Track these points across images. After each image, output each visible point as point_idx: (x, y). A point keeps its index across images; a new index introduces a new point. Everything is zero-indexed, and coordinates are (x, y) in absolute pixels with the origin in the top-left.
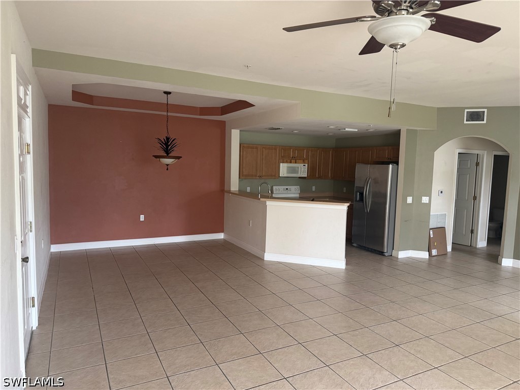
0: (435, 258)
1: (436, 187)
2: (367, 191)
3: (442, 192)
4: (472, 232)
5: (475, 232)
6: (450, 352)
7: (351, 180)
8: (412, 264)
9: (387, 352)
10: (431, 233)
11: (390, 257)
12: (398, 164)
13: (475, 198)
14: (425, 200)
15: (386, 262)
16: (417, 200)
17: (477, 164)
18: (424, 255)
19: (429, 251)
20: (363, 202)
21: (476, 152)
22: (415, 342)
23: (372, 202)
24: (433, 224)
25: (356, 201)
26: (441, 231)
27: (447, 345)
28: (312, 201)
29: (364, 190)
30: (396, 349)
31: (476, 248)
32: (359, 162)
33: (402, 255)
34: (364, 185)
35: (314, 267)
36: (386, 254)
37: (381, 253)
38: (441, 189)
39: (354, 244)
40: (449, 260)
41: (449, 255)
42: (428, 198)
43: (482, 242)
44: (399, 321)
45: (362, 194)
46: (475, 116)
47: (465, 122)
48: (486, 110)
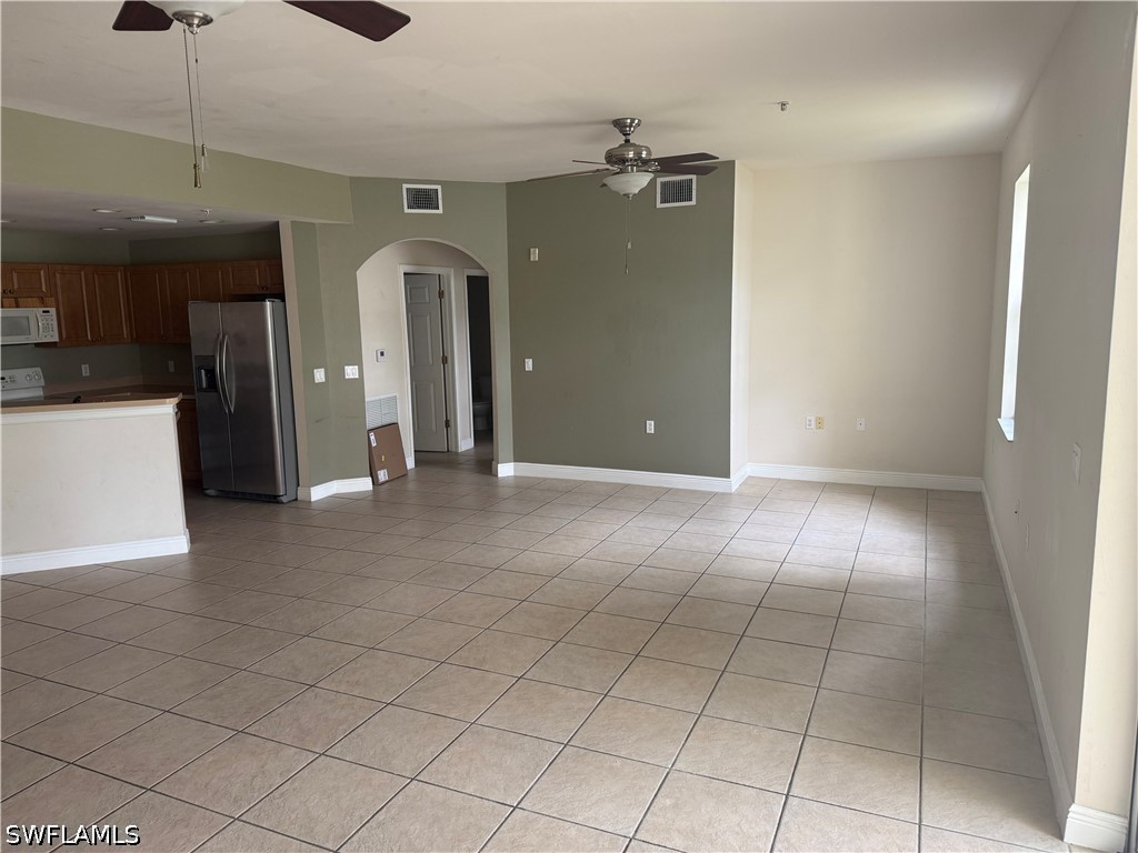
0: (386, 485)
1: (370, 343)
2: (222, 363)
3: (382, 354)
4: (447, 424)
5: (452, 423)
6: (414, 663)
7: (182, 343)
8: (341, 507)
9: (290, 707)
10: (372, 438)
11: (294, 504)
12: (283, 300)
13: (445, 360)
14: (351, 372)
15: (285, 515)
16: (336, 373)
17: (441, 294)
18: (364, 485)
19: (373, 475)
20: (216, 390)
21: (435, 270)
22: (347, 667)
23: (237, 387)
24: (373, 419)
25: (201, 389)
26: (390, 431)
27: (409, 651)
28: (75, 402)
29: (215, 360)
30: (309, 694)
31: (457, 453)
32: (195, 298)
33: (319, 493)
34: (215, 351)
35: (105, 566)
36: (284, 499)
37: (274, 499)
38: (380, 346)
39: (208, 492)
40: (411, 486)
41: (411, 476)
42: (356, 367)
43: (465, 442)
44: (315, 634)
45: (211, 373)
46: (423, 199)
47: (407, 211)
48: (439, 187)
